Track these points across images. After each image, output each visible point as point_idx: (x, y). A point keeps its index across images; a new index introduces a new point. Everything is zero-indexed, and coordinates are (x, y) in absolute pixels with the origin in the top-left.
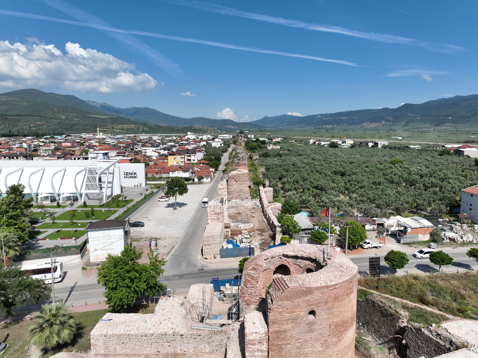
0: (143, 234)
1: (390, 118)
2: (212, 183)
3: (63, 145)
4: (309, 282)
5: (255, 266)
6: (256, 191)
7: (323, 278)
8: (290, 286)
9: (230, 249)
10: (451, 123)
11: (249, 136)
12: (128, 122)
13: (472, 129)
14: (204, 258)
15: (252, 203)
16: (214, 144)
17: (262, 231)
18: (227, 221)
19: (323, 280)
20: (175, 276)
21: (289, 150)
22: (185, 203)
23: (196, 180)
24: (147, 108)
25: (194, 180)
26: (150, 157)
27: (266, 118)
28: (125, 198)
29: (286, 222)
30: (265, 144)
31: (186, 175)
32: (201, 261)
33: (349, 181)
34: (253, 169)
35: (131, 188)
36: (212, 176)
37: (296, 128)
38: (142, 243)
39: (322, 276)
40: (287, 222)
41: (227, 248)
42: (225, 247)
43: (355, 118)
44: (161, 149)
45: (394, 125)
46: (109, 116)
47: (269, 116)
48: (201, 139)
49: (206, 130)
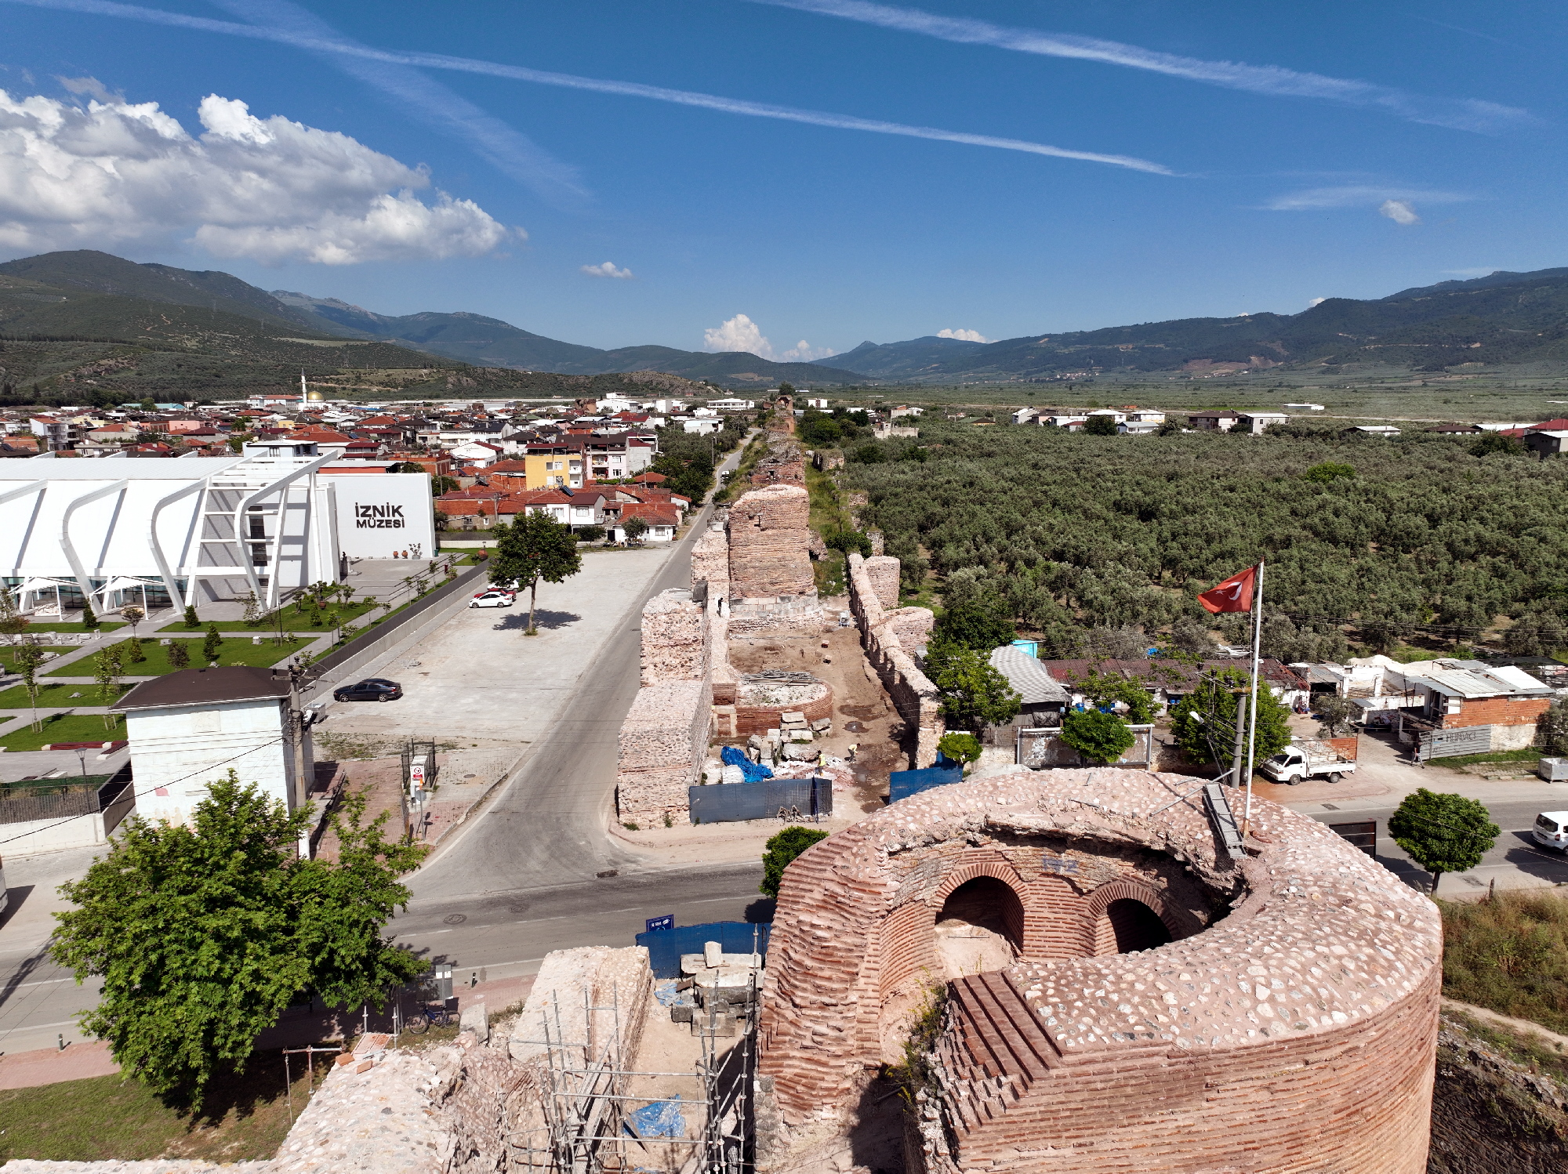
0: (392, 726)
1: (1277, 347)
2: (678, 545)
3: (172, 428)
4: (1185, 1011)
5: (839, 890)
6: (835, 570)
7: (1268, 985)
8: (1071, 1044)
9: (732, 786)
10: (1478, 360)
11: (812, 402)
12: (409, 359)
13: (1551, 382)
14: (625, 825)
15: (822, 613)
16: (691, 426)
17: (860, 715)
18: (723, 674)
19: (1272, 1000)
20: (492, 903)
21: (948, 442)
22: (572, 613)
23: (620, 535)
24: (474, 316)
25: (612, 535)
26: (462, 461)
27: (867, 349)
28: (348, 595)
29: (960, 676)
30: (864, 425)
31: (585, 518)
32: (609, 837)
33: (1174, 536)
34: (825, 499)
35: (383, 563)
36: (680, 523)
37: (966, 380)
38: (376, 765)
39: (1257, 969)
40: (965, 674)
41: (720, 782)
42: (712, 781)
43: (1162, 346)
44: (507, 439)
45: (1291, 369)
46: (345, 340)
47: (879, 343)
48: (650, 409)
49: (667, 383)
